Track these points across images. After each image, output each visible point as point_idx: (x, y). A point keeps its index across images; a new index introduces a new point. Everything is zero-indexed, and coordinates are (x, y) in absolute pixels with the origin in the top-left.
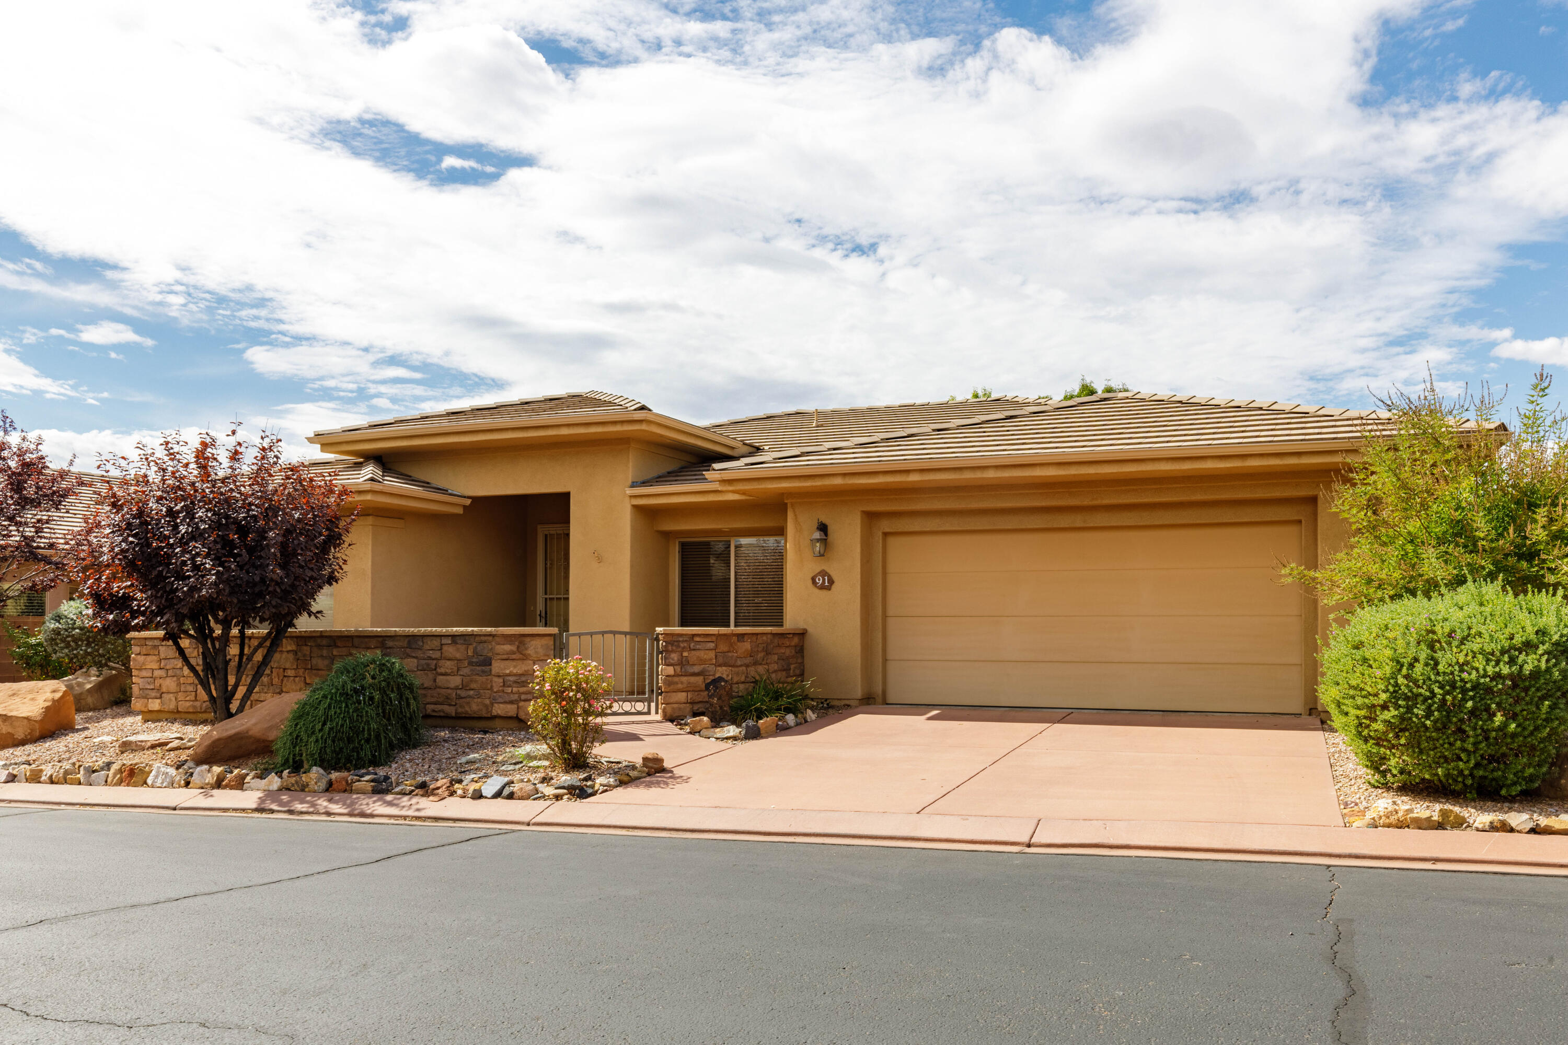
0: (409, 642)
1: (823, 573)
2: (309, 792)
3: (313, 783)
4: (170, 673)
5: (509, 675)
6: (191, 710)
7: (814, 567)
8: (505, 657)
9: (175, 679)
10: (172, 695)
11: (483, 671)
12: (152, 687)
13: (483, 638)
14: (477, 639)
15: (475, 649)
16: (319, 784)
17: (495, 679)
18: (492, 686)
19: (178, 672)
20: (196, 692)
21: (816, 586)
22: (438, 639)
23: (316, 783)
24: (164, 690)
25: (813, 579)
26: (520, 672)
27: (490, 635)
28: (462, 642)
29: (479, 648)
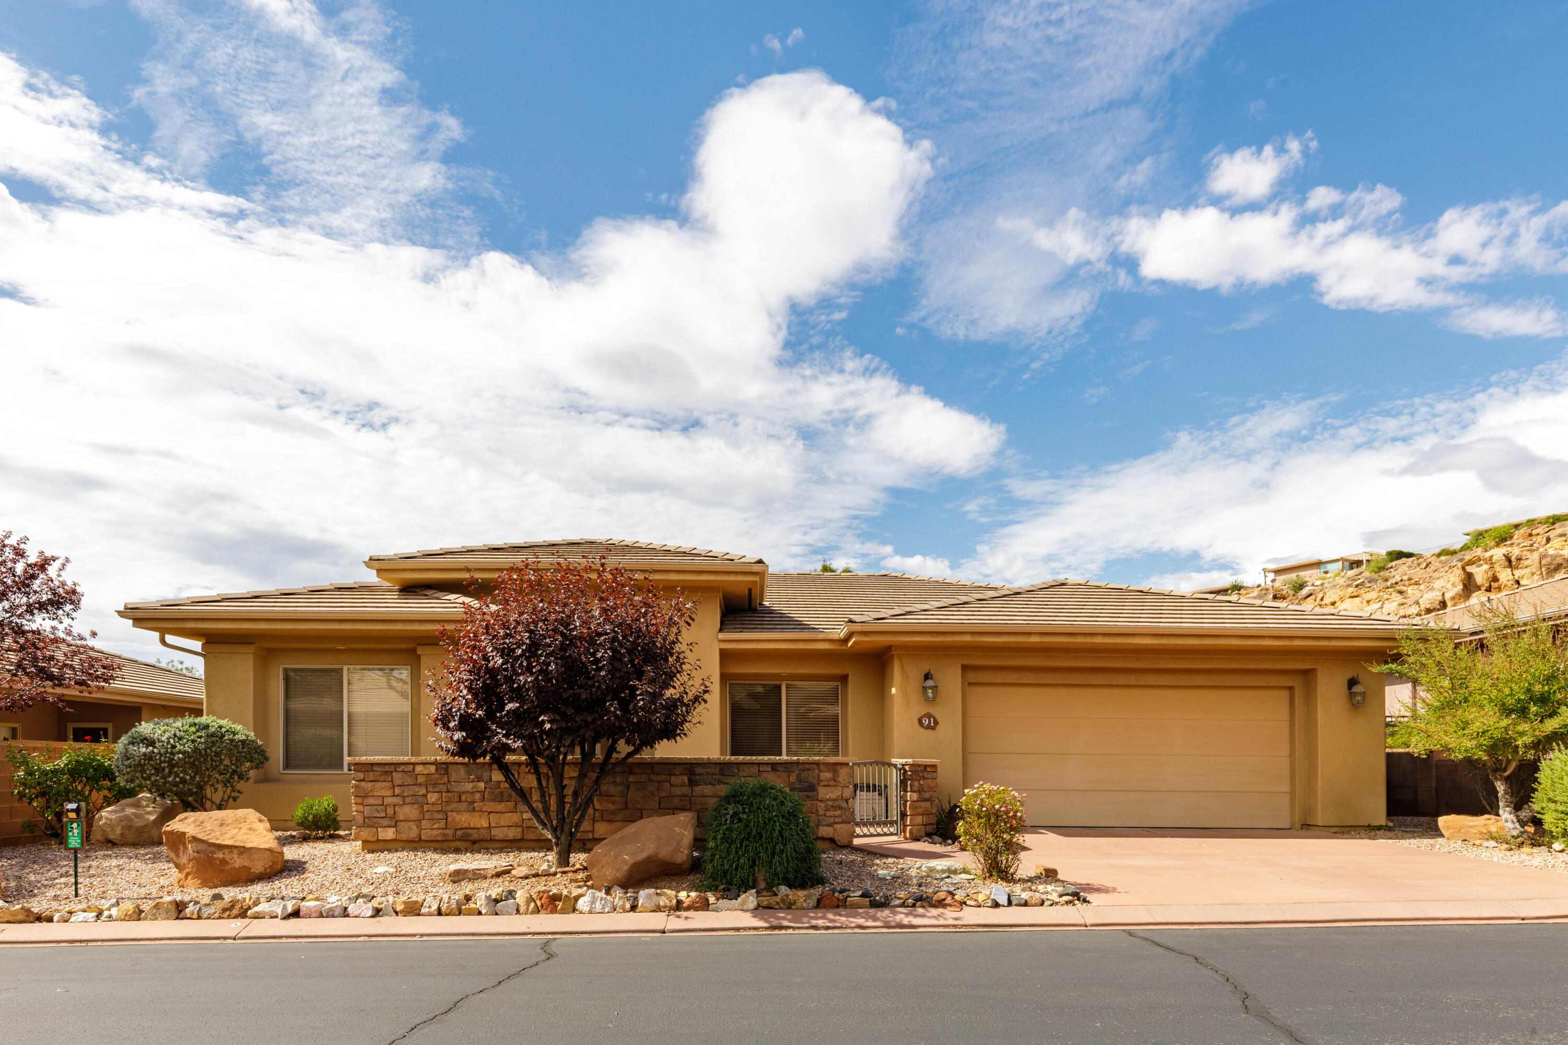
0: (721, 769)
1: (929, 716)
2: (797, 909)
3: (802, 900)
4: (408, 800)
5: (828, 800)
6: (439, 838)
7: (919, 709)
8: (826, 783)
9: (416, 806)
10: (412, 823)
11: (808, 797)
12: (383, 815)
13: (807, 766)
14: (800, 767)
15: (798, 776)
16: (808, 901)
17: (819, 803)
18: (817, 810)
19: (421, 799)
20: (446, 819)
21: (922, 726)
22: (756, 767)
23: (805, 901)
24: (401, 817)
25: (920, 721)
26: (835, 797)
27: (814, 763)
28: (783, 769)
29: (803, 776)
